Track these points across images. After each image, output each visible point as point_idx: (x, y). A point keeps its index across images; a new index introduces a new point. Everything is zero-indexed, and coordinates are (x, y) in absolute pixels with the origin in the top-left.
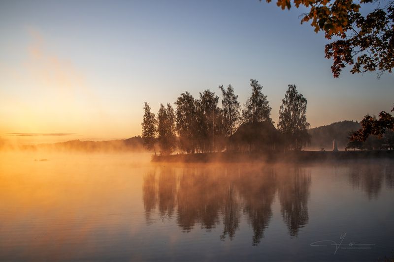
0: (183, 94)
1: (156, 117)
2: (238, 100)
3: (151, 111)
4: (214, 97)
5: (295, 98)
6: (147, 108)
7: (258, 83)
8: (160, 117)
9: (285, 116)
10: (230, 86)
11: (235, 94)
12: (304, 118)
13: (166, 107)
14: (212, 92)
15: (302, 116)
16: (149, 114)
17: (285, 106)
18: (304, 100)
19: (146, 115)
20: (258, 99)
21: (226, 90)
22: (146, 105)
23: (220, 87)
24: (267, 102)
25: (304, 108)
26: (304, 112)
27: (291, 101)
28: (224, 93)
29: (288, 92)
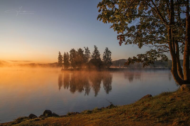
0: (72, 49)
1: (63, 56)
2: (90, 52)
3: (61, 54)
4: (82, 50)
5: (108, 52)
6: (60, 53)
7: (97, 47)
8: (64, 56)
9: (105, 57)
10: (87, 47)
11: (89, 49)
12: (110, 58)
13: (66, 53)
14: (81, 49)
15: (110, 57)
16: (60, 55)
17: (105, 54)
18: (111, 52)
19: (59, 55)
20: (96, 52)
21: (86, 48)
22: (59, 52)
23: (84, 47)
24: (99, 53)
25: (111, 55)
26: (111, 56)
27: (107, 53)
28: (85, 49)
29: (106, 50)
